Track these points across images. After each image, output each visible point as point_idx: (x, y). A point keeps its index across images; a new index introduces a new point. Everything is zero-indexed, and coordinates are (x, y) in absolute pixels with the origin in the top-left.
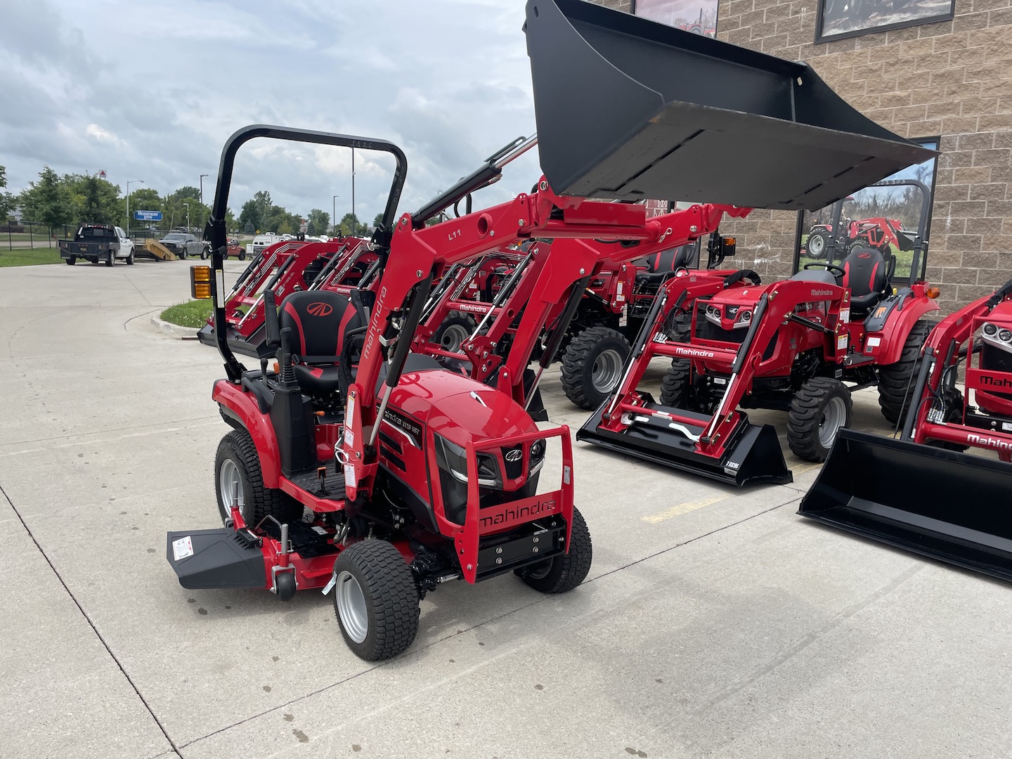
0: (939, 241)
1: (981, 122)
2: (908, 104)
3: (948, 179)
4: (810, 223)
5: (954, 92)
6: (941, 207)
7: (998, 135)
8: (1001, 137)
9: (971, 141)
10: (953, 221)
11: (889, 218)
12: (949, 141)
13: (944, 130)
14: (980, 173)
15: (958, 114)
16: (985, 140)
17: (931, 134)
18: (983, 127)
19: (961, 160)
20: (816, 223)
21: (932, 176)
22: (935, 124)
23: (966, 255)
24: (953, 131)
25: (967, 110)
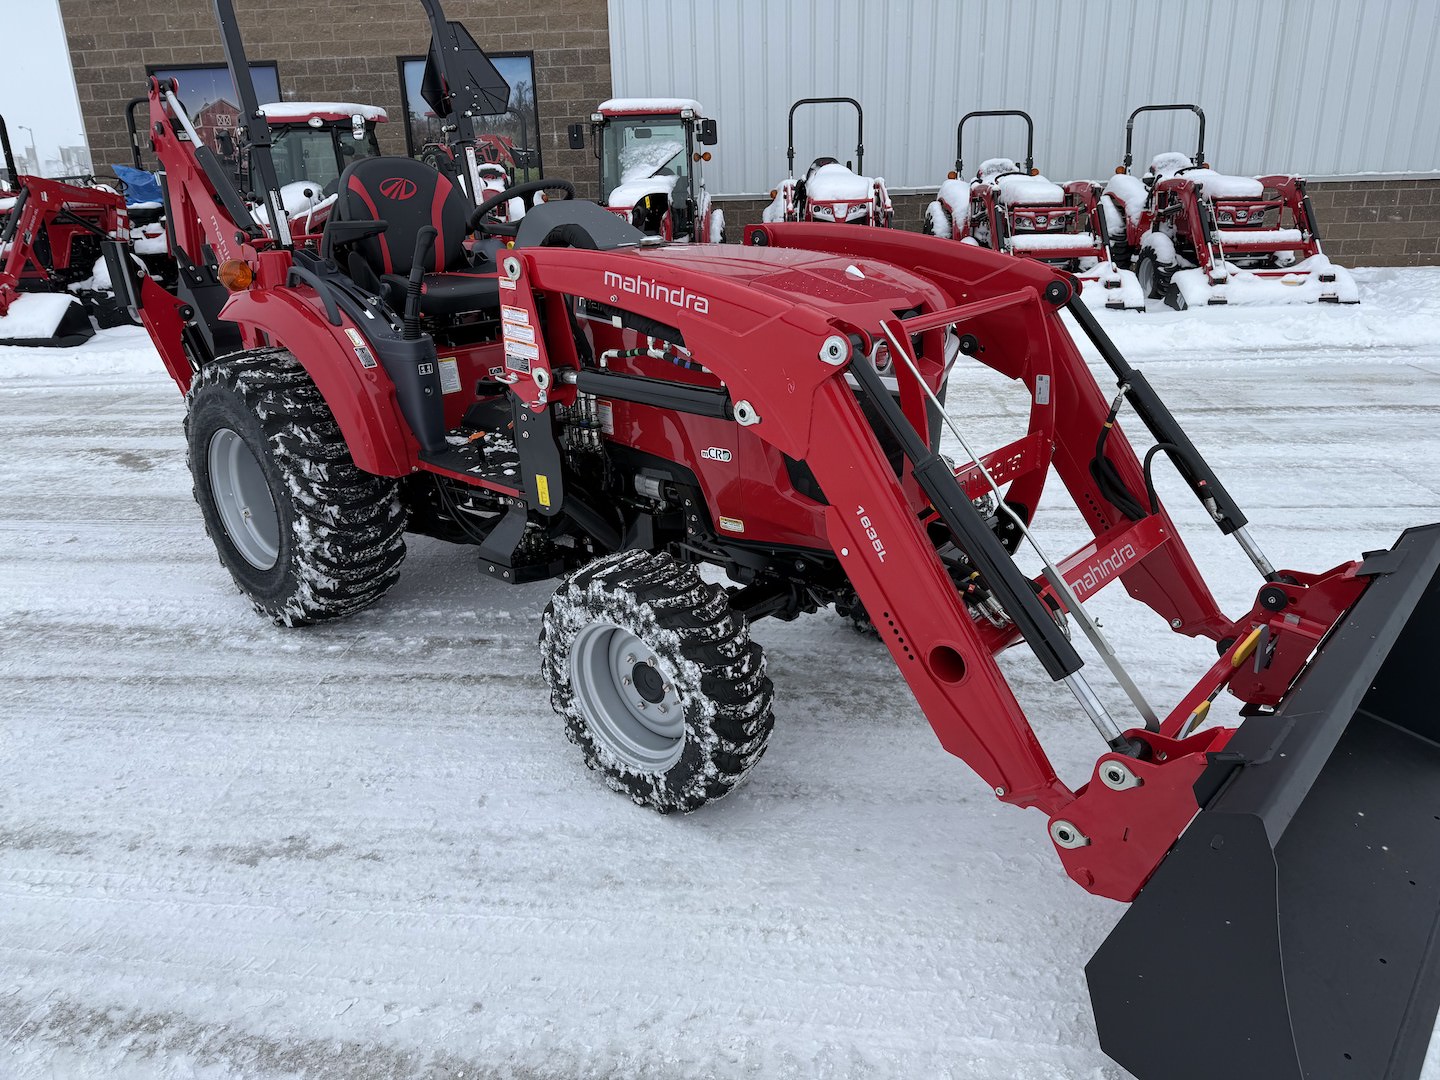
0: (550, 157)
1: (566, 38)
2: (497, 15)
3: (547, 95)
4: (420, 142)
5: (537, 7)
6: (545, 122)
7: (583, 51)
8: (586, 54)
9: (560, 57)
10: (559, 136)
11: (501, 135)
12: (543, 56)
13: (535, 45)
14: (574, 89)
15: (545, 29)
16: (572, 57)
17: (525, 49)
18: (569, 44)
19: (555, 75)
20: (427, 142)
21: (532, 91)
22: (526, 38)
23: (576, 169)
24: (544, 46)
25: (553, 26)
